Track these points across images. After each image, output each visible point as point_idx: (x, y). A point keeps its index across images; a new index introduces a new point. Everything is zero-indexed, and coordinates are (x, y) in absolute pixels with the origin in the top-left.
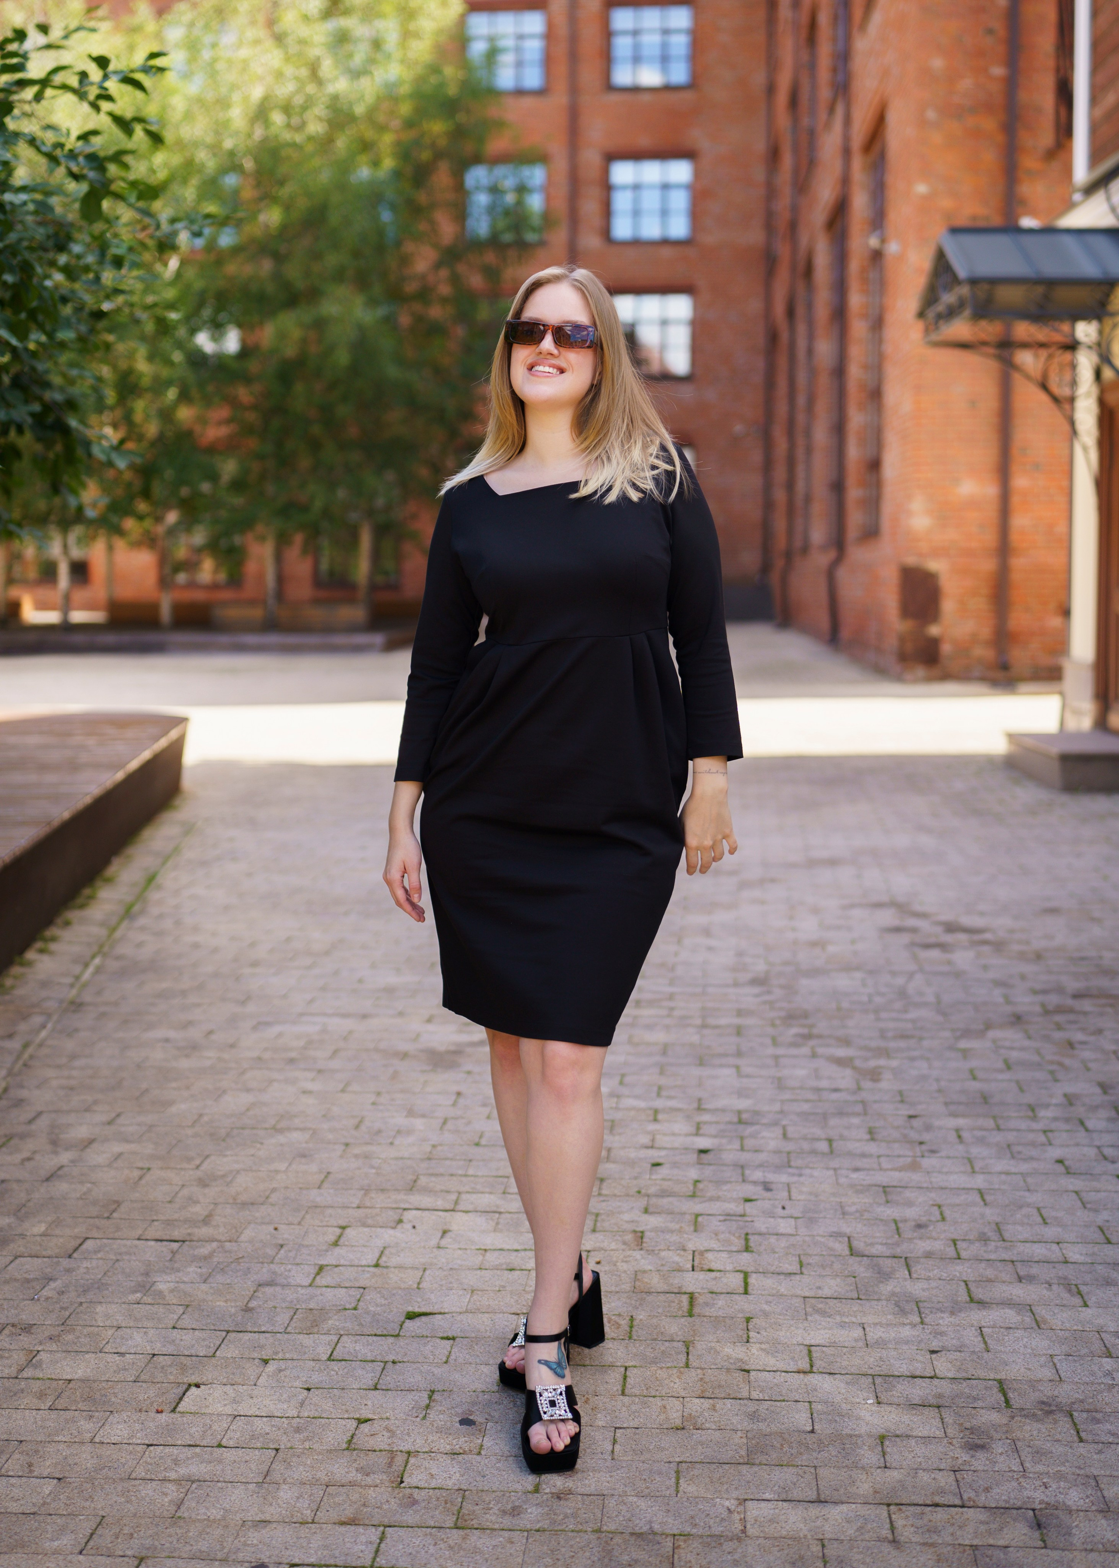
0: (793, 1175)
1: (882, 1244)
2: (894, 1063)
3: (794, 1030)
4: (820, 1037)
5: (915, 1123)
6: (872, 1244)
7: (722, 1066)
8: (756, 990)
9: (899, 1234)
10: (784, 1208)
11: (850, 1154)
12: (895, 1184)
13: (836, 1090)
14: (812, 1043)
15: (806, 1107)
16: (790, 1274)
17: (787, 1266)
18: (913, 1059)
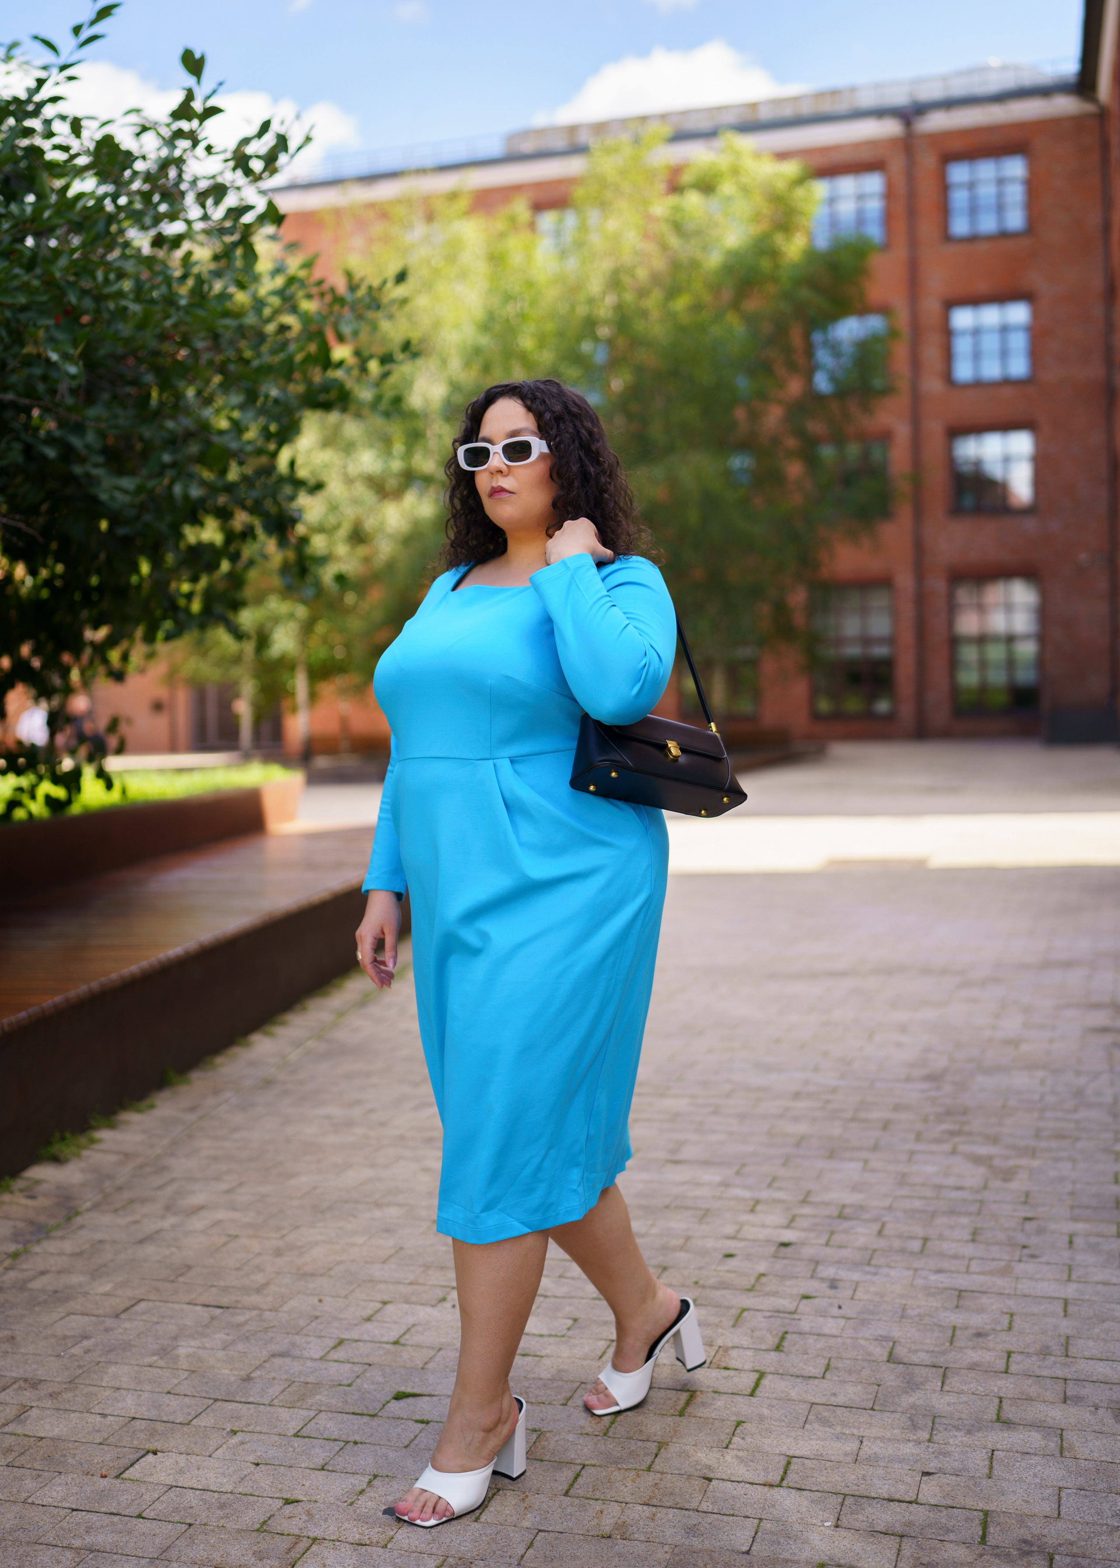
0: (867, 1273)
1: (927, 1352)
2: (1036, 1163)
3: (945, 1127)
4: (969, 1134)
5: (1029, 1226)
6: (916, 1351)
7: (851, 1159)
8: (925, 1086)
9: (951, 1343)
10: (840, 1307)
11: (942, 1255)
12: (974, 1288)
13: (959, 1188)
14: (956, 1140)
15: (917, 1204)
16: (810, 1377)
17: (811, 1368)
18: (1057, 1160)
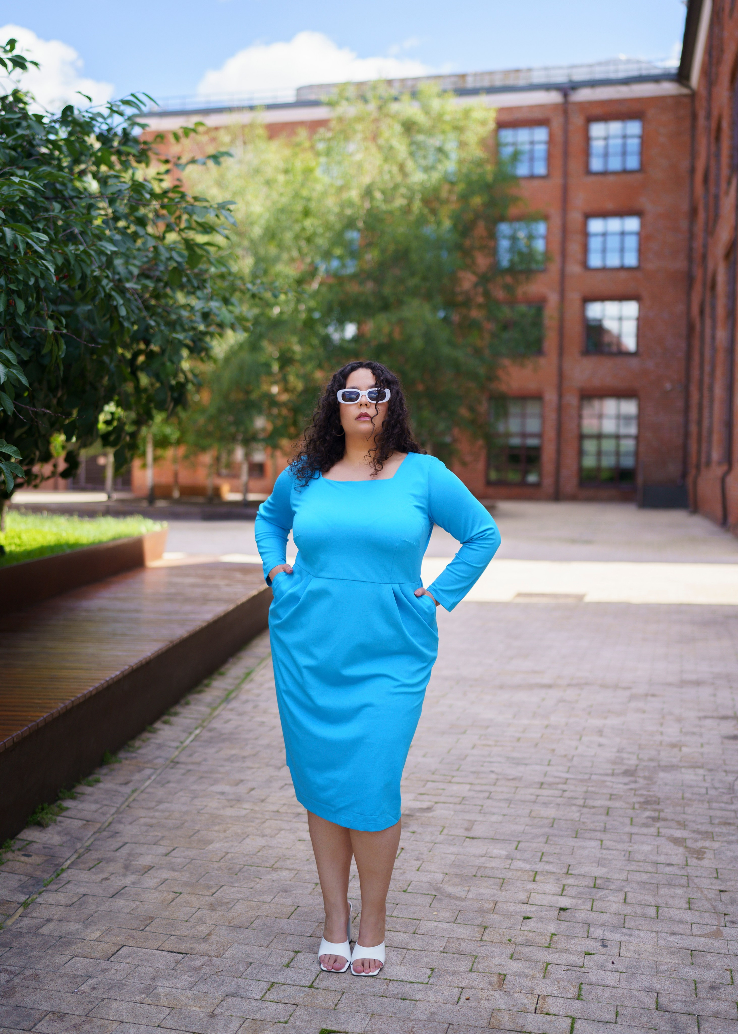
0: (626, 934)
1: (681, 1002)
2: (716, 845)
3: (648, 814)
5: (724, 896)
6: (674, 1001)
7: (590, 838)
9: (696, 994)
10: (613, 963)
11: (671, 919)
12: (700, 948)
13: (669, 865)
14: (659, 826)
15: (645, 877)
16: (608, 1023)
17: (607, 1015)
18: (730, 843)
